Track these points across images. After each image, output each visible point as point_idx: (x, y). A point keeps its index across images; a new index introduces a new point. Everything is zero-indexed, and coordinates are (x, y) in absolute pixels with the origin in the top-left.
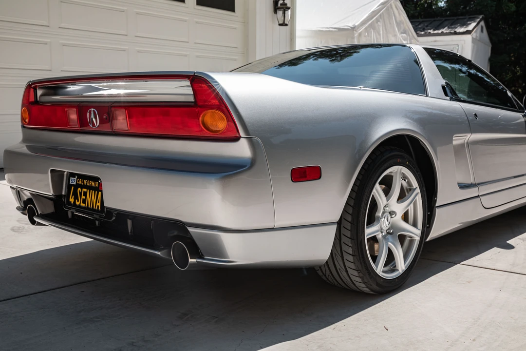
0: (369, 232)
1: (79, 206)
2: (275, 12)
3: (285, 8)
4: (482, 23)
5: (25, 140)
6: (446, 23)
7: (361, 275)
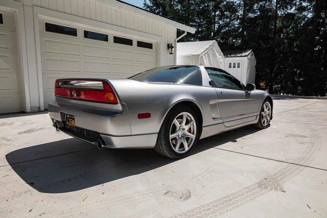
0: (171, 136)
1: (69, 125)
2: (168, 49)
3: (172, 47)
4: (252, 52)
5: (56, 101)
6: (239, 52)
7: (168, 152)
